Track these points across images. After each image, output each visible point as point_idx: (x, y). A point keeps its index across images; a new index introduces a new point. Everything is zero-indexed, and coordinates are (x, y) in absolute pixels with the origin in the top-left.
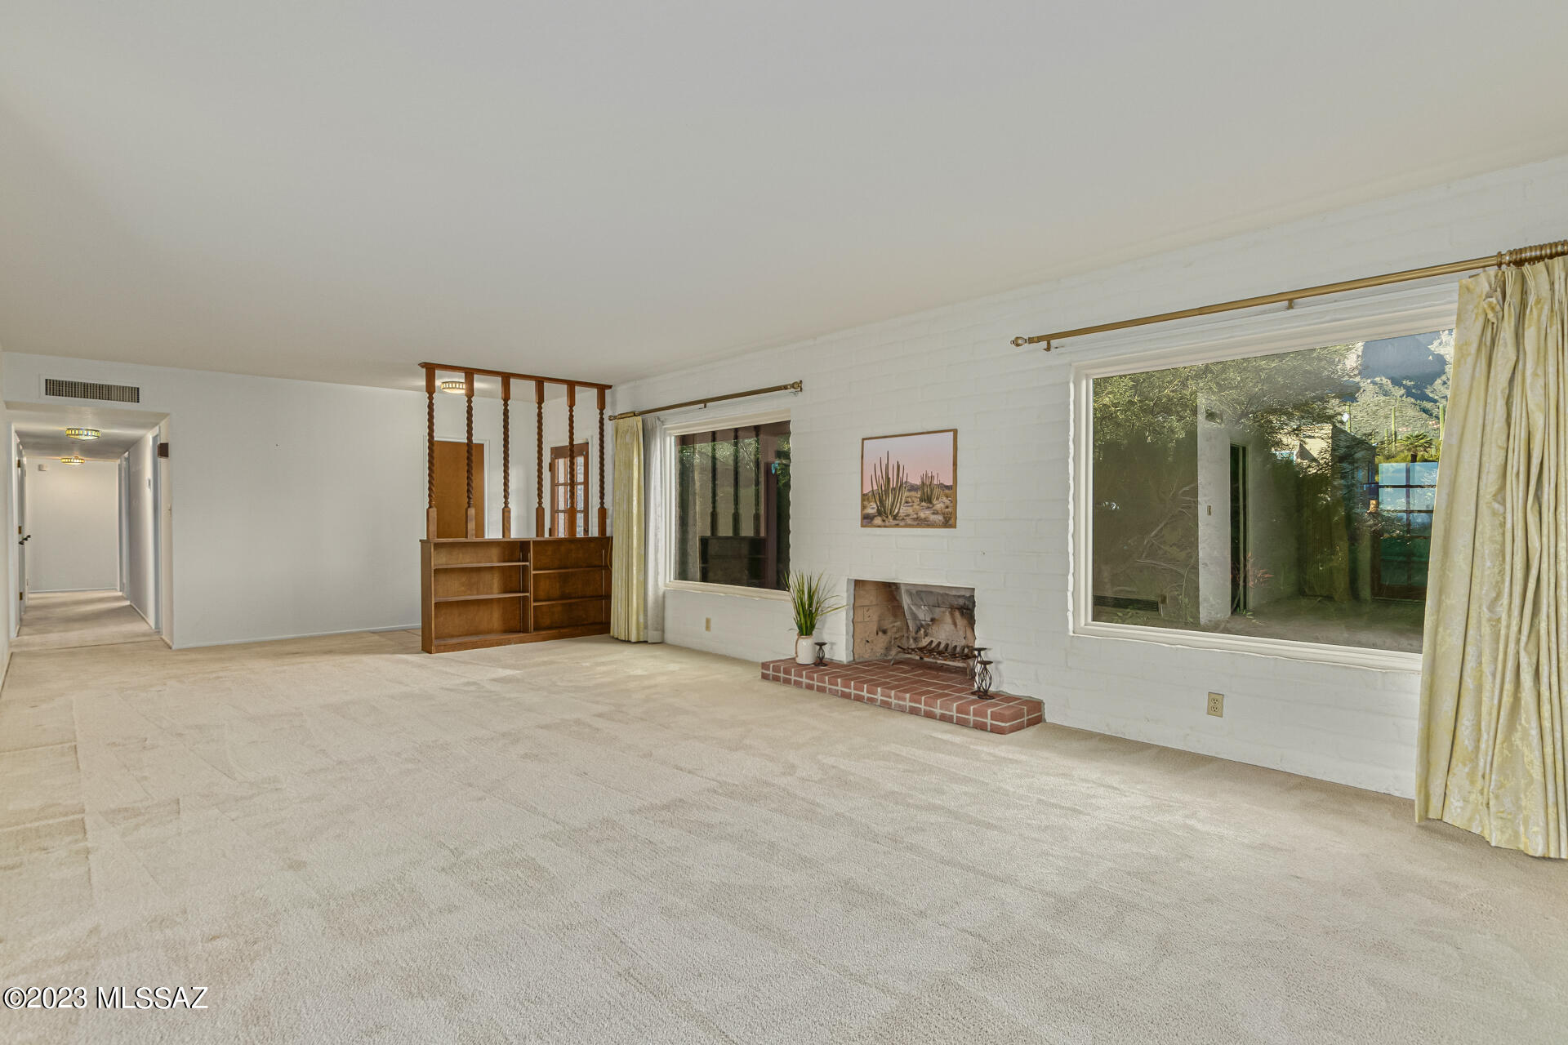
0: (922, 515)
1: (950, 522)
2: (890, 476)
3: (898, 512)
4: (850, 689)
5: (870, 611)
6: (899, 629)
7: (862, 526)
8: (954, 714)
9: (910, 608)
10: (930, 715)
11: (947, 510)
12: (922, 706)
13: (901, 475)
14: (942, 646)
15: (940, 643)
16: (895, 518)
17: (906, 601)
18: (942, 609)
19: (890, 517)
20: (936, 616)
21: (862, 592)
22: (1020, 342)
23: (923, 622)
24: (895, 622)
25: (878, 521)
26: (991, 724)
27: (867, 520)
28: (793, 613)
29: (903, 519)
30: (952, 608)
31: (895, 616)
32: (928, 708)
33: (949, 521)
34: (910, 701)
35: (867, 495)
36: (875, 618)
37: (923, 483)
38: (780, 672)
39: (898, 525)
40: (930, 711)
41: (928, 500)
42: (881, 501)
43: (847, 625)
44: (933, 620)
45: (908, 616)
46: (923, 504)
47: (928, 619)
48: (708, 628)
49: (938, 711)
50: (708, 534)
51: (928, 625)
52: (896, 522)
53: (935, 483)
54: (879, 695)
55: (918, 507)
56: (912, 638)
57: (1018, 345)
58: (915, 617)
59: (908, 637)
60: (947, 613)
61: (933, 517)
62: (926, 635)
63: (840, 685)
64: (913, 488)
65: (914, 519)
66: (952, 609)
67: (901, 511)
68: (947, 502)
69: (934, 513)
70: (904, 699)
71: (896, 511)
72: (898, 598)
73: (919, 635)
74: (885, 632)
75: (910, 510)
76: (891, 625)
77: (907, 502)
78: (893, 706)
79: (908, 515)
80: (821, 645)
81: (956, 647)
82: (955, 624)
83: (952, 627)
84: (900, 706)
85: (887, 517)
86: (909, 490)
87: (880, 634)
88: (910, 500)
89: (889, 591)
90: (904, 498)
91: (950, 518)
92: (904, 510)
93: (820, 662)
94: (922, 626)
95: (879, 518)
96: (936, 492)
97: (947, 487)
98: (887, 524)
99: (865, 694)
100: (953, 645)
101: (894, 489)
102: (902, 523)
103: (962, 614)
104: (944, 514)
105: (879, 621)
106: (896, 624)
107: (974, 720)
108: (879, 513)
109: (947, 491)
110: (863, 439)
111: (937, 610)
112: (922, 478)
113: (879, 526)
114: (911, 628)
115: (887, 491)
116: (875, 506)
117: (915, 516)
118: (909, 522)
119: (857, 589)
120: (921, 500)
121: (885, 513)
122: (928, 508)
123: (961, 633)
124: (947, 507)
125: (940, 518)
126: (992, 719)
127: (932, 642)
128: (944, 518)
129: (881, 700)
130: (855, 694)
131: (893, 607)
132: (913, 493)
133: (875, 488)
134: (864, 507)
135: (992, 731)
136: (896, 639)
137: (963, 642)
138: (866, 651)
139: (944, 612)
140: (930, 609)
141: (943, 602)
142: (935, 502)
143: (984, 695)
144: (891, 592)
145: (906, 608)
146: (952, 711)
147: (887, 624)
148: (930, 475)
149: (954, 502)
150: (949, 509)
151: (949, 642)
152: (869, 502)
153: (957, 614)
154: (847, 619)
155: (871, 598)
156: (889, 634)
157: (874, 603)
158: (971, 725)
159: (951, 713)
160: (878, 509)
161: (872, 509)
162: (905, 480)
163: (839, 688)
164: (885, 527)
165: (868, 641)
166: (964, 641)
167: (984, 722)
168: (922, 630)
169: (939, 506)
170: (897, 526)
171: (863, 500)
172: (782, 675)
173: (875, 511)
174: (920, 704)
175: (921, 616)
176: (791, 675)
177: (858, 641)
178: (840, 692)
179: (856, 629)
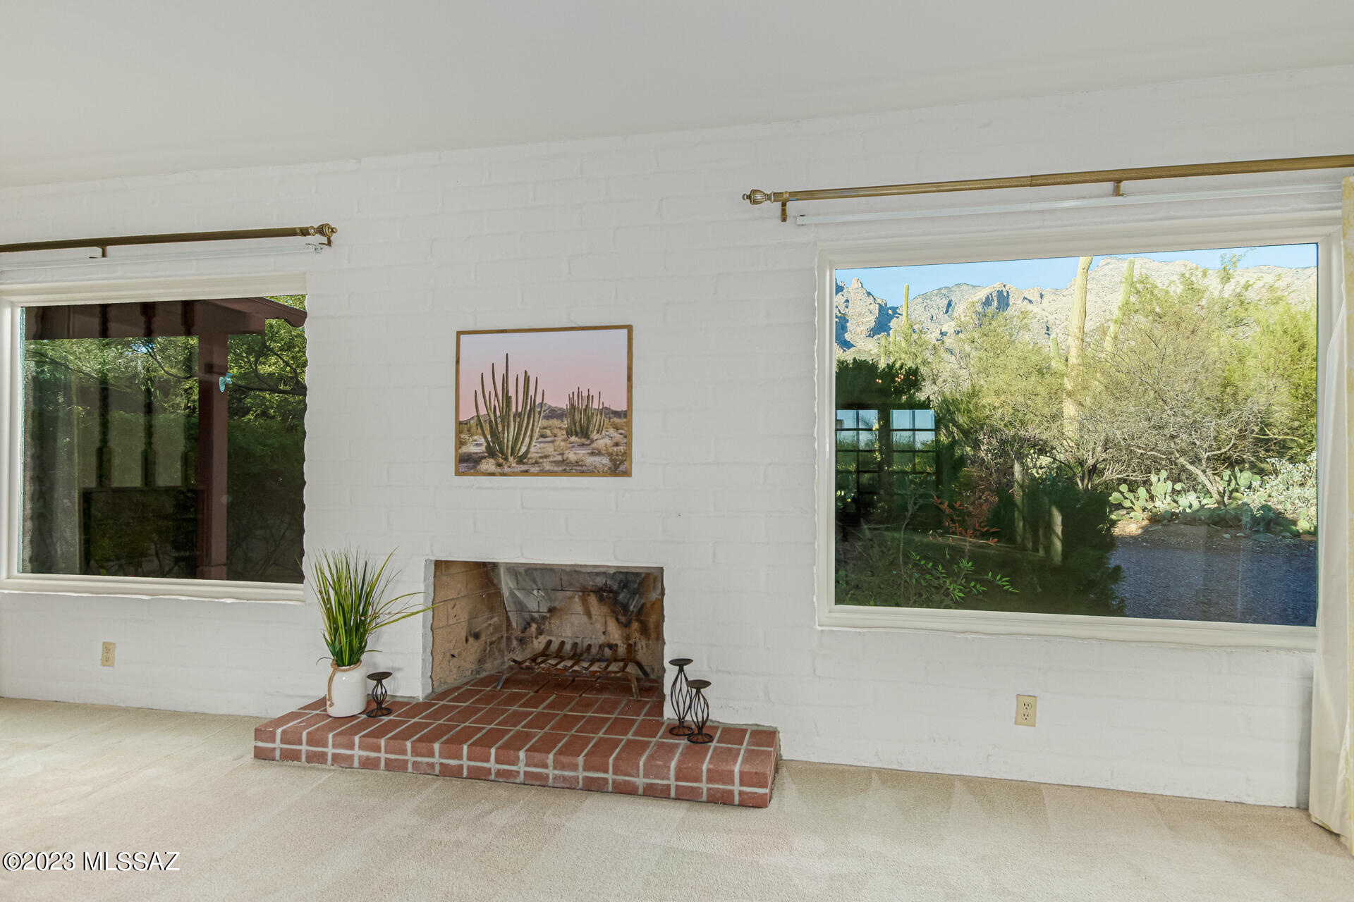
0: (572, 456)
1: (622, 468)
2: (512, 393)
3: (527, 452)
4: (461, 758)
5: (458, 606)
6: (497, 628)
7: (457, 473)
8: (672, 782)
9: (512, 594)
10: (625, 790)
11: (615, 449)
12: (610, 776)
13: (532, 392)
14: (568, 647)
15: (563, 643)
16: (520, 461)
17: (506, 584)
18: (568, 594)
19: (511, 459)
20: (556, 604)
21: (444, 578)
22: (759, 197)
23: (536, 615)
24: (492, 618)
25: (489, 465)
26: (741, 793)
27: (467, 464)
28: (322, 624)
29: (536, 463)
30: (585, 591)
31: (492, 609)
32: (620, 778)
33: (619, 466)
34: (585, 770)
35: (466, 423)
36: (464, 617)
37: (572, 406)
38: (301, 744)
39: (527, 471)
40: (625, 781)
41: (581, 431)
42: (494, 433)
43: (424, 636)
44: (552, 610)
45: (509, 606)
46: (573, 439)
47: (544, 608)
48: (107, 659)
49: (640, 781)
50: (92, 483)
51: (544, 618)
52: (524, 467)
53: (595, 406)
54: (522, 764)
55: (563, 444)
56: (517, 638)
57: (755, 202)
58: (521, 607)
59: (509, 639)
60: (577, 599)
61: (590, 460)
62: (540, 632)
63: (437, 754)
64: (554, 414)
65: (557, 463)
66: (583, 592)
67: (532, 449)
68: (618, 437)
69: (592, 454)
70: (574, 767)
71: (524, 449)
72: (495, 581)
73: (527, 634)
74: (477, 636)
75: (549, 449)
76: (486, 625)
77: (543, 436)
78: (550, 782)
79: (546, 457)
80: (379, 677)
81: (589, 646)
82: (588, 614)
83: (585, 619)
84: (565, 779)
85: (506, 459)
86: (547, 417)
87: (471, 640)
88: (548, 432)
89: (484, 573)
90: (537, 430)
91: (622, 462)
92: (536, 449)
93: (378, 706)
94: (533, 619)
95: (492, 461)
96: (596, 421)
97: (617, 414)
98: (506, 469)
99: (492, 765)
100: (586, 644)
101: (518, 415)
102: (535, 469)
103: (601, 599)
104: (610, 455)
105: (470, 621)
106: (492, 622)
107: (709, 789)
108: (491, 453)
109: (617, 420)
110: (459, 333)
111: (560, 594)
112: (571, 399)
113: (492, 474)
114: (514, 625)
115: (505, 419)
116: (482, 441)
117: (560, 458)
118: (547, 467)
119: (437, 573)
120: (570, 433)
121: (502, 453)
122: (583, 445)
123: (599, 626)
124: (617, 444)
125: (605, 461)
126: (741, 785)
127: (550, 642)
128: (611, 460)
129: (526, 773)
130: (469, 767)
131: (489, 596)
132: (555, 422)
133: (483, 411)
134: (460, 443)
135: (742, 805)
136: (492, 643)
137: (602, 639)
138: (451, 671)
139: (571, 598)
140: (548, 595)
141: (571, 584)
142: (594, 436)
143: (699, 734)
144: (487, 573)
145: (506, 593)
146: (668, 779)
147: (480, 624)
148: (585, 394)
149: (628, 436)
150: (622, 448)
151: (578, 641)
152: (472, 435)
153: (593, 599)
154: (424, 626)
155: (457, 586)
156: (483, 638)
157: (462, 594)
158: (704, 798)
159: (665, 782)
160: (488, 447)
161: (476, 445)
162: (539, 401)
163: (436, 759)
164: (503, 474)
165: (453, 656)
166: (603, 637)
167: (725, 791)
168: (534, 626)
169: (602, 442)
170: (525, 473)
171: (459, 432)
172: (304, 748)
173: (483, 448)
174: (606, 771)
175: (532, 605)
176: (325, 746)
177: (439, 657)
178: (437, 768)
179: (436, 640)
